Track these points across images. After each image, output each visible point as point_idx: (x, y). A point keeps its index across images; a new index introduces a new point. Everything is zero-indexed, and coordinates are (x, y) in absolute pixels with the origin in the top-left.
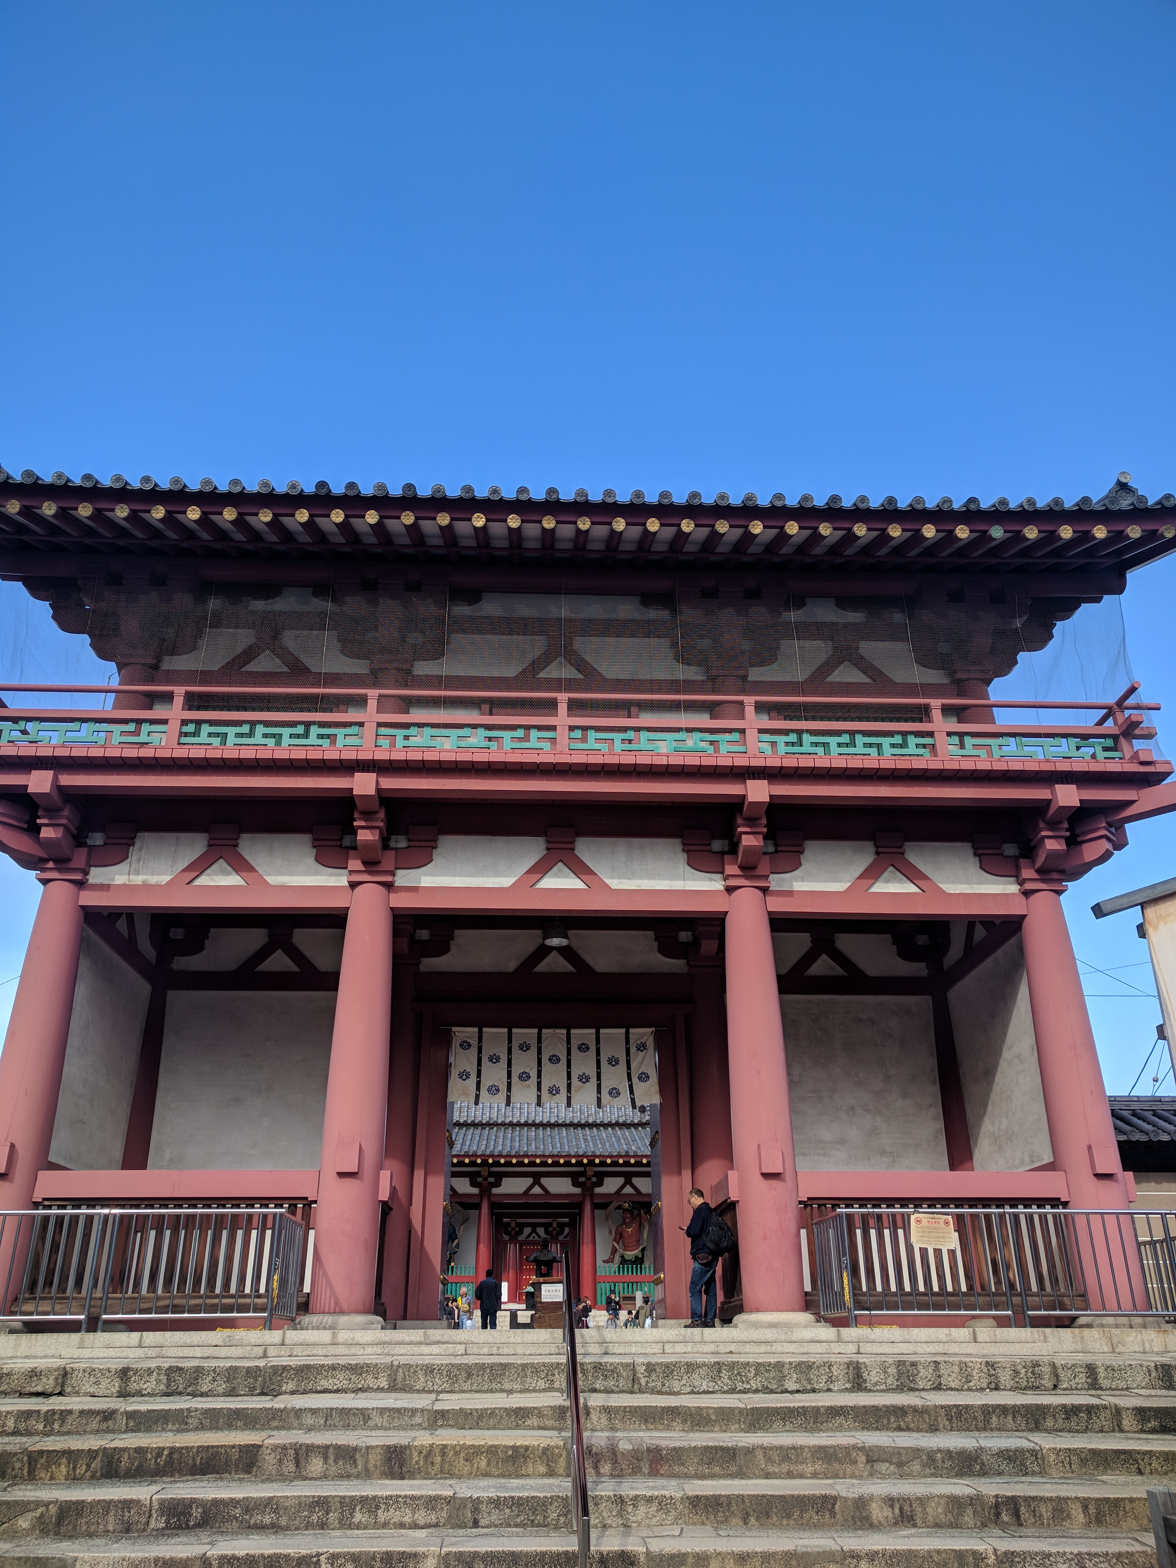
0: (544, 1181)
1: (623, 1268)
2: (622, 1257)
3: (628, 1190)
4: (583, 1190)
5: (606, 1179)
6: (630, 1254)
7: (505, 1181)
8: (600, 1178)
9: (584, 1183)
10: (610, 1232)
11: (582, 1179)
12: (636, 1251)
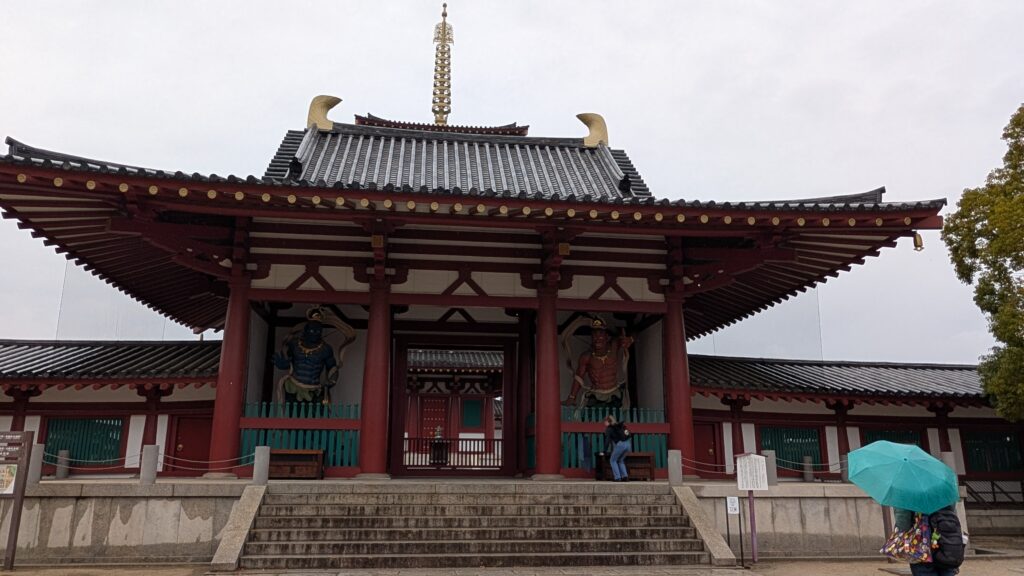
2: (593, 396)
3: (610, 294)
4: (539, 292)
5: (575, 277)
6: (604, 393)
7: (412, 273)
8: (566, 277)
9: (541, 282)
10: (569, 364)
11: (538, 276)
12: (612, 390)
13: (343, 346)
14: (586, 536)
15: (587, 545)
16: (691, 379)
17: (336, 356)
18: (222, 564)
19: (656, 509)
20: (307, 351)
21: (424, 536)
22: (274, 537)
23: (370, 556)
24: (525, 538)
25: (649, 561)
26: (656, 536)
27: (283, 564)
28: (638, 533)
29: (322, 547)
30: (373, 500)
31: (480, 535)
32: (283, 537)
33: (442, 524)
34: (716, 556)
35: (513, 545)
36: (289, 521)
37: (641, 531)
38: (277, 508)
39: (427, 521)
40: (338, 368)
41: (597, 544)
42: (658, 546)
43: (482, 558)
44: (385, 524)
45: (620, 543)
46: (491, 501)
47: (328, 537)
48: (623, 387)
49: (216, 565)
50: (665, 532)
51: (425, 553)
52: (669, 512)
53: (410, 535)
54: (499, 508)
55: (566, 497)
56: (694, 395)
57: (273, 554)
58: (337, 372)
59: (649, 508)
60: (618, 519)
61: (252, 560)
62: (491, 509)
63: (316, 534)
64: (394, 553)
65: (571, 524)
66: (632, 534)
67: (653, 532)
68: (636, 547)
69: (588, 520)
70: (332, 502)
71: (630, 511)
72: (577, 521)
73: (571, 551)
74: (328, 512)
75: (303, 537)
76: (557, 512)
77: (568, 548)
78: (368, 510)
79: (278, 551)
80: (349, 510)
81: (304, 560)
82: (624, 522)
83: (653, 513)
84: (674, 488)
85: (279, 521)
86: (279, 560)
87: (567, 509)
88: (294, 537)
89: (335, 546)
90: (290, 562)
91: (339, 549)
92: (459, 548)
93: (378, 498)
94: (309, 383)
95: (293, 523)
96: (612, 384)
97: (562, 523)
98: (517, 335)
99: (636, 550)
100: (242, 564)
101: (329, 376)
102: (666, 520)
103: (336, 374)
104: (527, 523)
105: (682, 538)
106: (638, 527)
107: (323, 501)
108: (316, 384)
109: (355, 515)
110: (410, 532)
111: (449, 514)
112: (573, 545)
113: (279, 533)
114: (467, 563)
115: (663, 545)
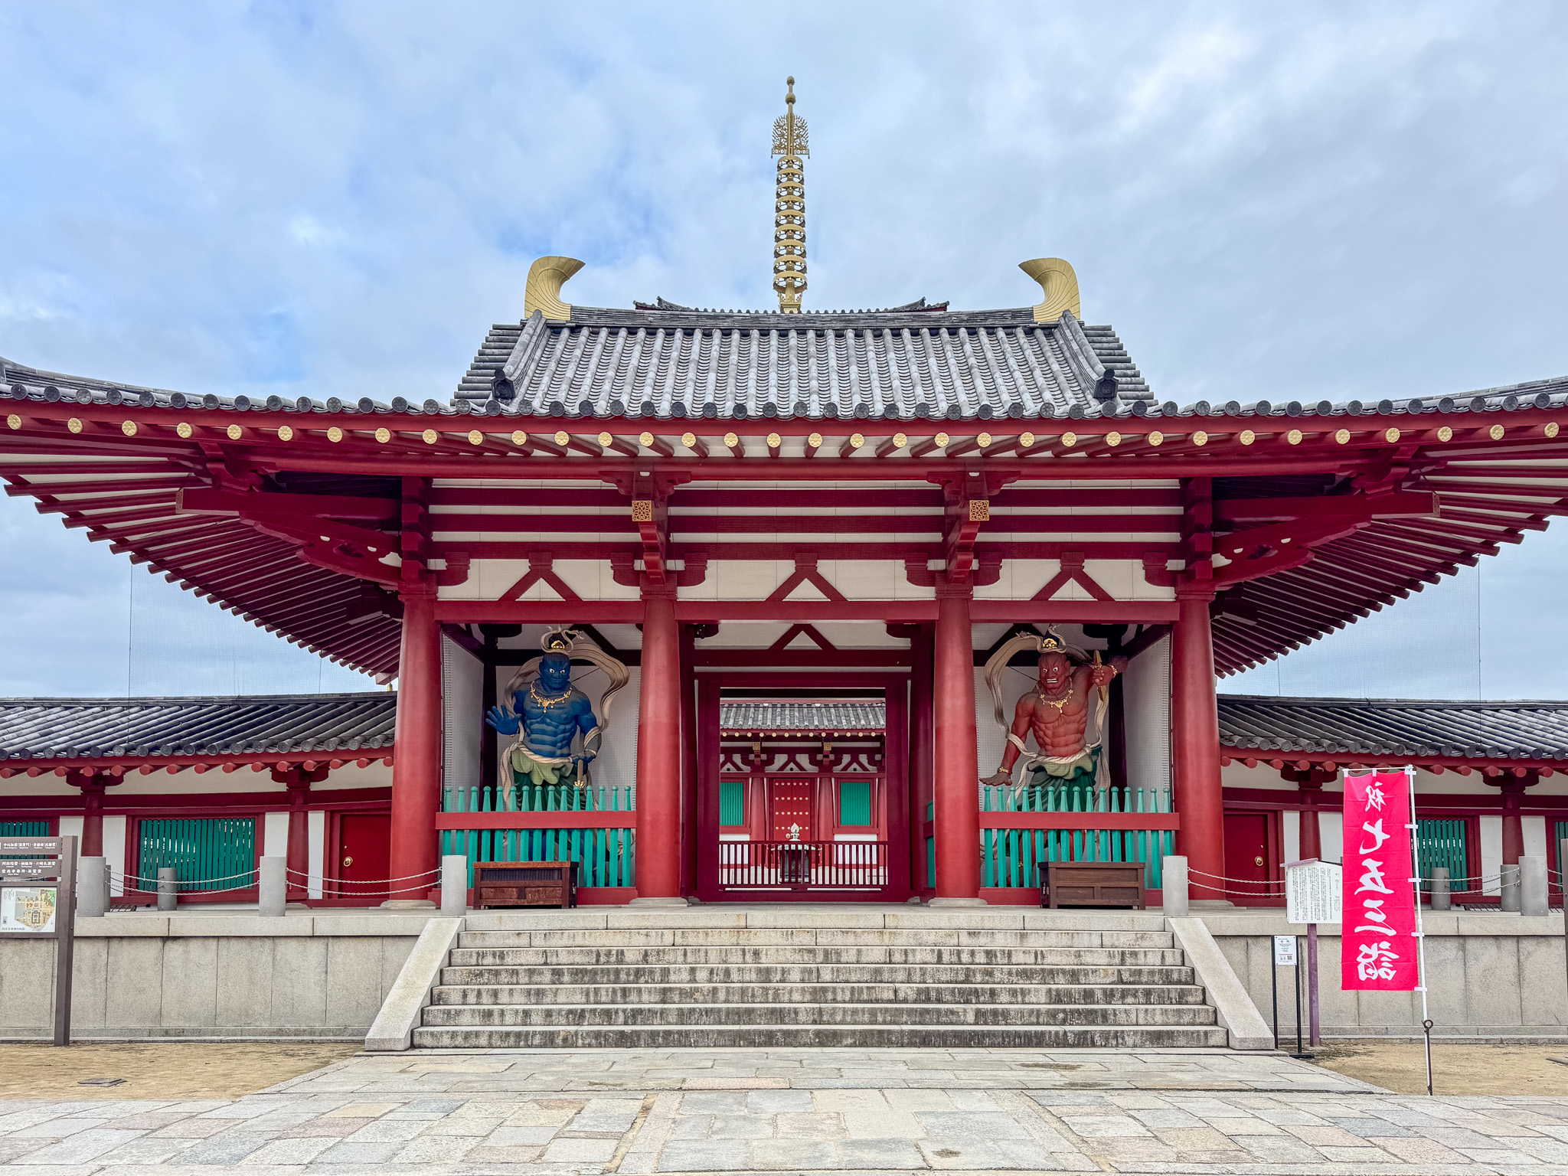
0: (827, 567)
1: (1044, 795)
2: (1040, 769)
3: (1072, 591)
4: (939, 592)
5: (1005, 563)
6: (1061, 764)
8: (989, 563)
9: (942, 573)
10: (1000, 714)
11: (933, 564)
12: (1078, 757)
13: (606, 694)
14: (1004, 997)
15: (1005, 1014)
16: (1221, 736)
17: (595, 710)
18: (383, 1041)
19: (1135, 954)
20: (546, 704)
21: (722, 996)
22: (472, 998)
23: (627, 1028)
24: (896, 1001)
25: (1114, 1039)
26: (1130, 1000)
27: (483, 1041)
28: (1099, 995)
29: (549, 1014)
30: (639, 940)
31: (818, 995)
32: (486, 998)
33: (754, 977)
34: (1237, 1033)
35: (873, 1013)
36: (497, 973)
37: (1105, 991)
38: (478, 953)
39: (727, 972)
40: (600, 729)
41: (1022, 1012)
42: (1133, 1016)
43: (818, 1033)
44: (657, 977)
45: (1064, 1011)
46: (839, 939)
47: (561, 998)
48: (1096, 751)
49: (374, 1041)
50: (1148, 993)
51: (720, 1023)
52: (1158, 961)
53: (697, 995)
54: (853, 952)
55: (973, 933)
56: (1227, 764)
57: (468, 1023)
58: (599, 736)
59: (1123, 953)
60: (1064, 972)
61: (432, 1034)
62: (838, 954)
63: (539, 993)
64: (669, 1024)
65: (979, 978)
66: (1088, 996)
67: (1124, 995)
68: (1091, 1017)
69: (1010, 973)
70: (570, 943)
71: (1088, 958)
72: (990, 973)
73: (976, 1023)
74: (564, 958)
75: (519, 998)
76: (955, 959)
77: (971, 1018)
78: (630, 956)
79: (477, 1020)
80: (598, 955)
81: (518, 1035)
82: (1074, 976)
83: (1128, 960)
84: (1171, 920)
85: (481, 974)
86: (477, 1034)
87: (972, 954)
88: (504, 998)
89: (570, 1012)
90: (495, 1038)
91: (579, 1016)
92: (779, 1015)
93: (647, 935)
94: (552, 755)
95: (504, 977)
96: (1076, 746)
97: (962, 977)
98: (908, 669)
99: (1093, 1023)
100: (417, 1041)
101: (586, 744)
102: (1152, 973)
103: (598, 741)
104: (901, 976)
105: (1180, 1003)
106: (1097, 984)
107: (556, 941)
108: (562, 756)
109: (608, 963)
110: (697, 990)
111: (766, 962)
112: (978, 1013)
113: (479, 992)
114: (791, 1039)
115: (1141, 1015)
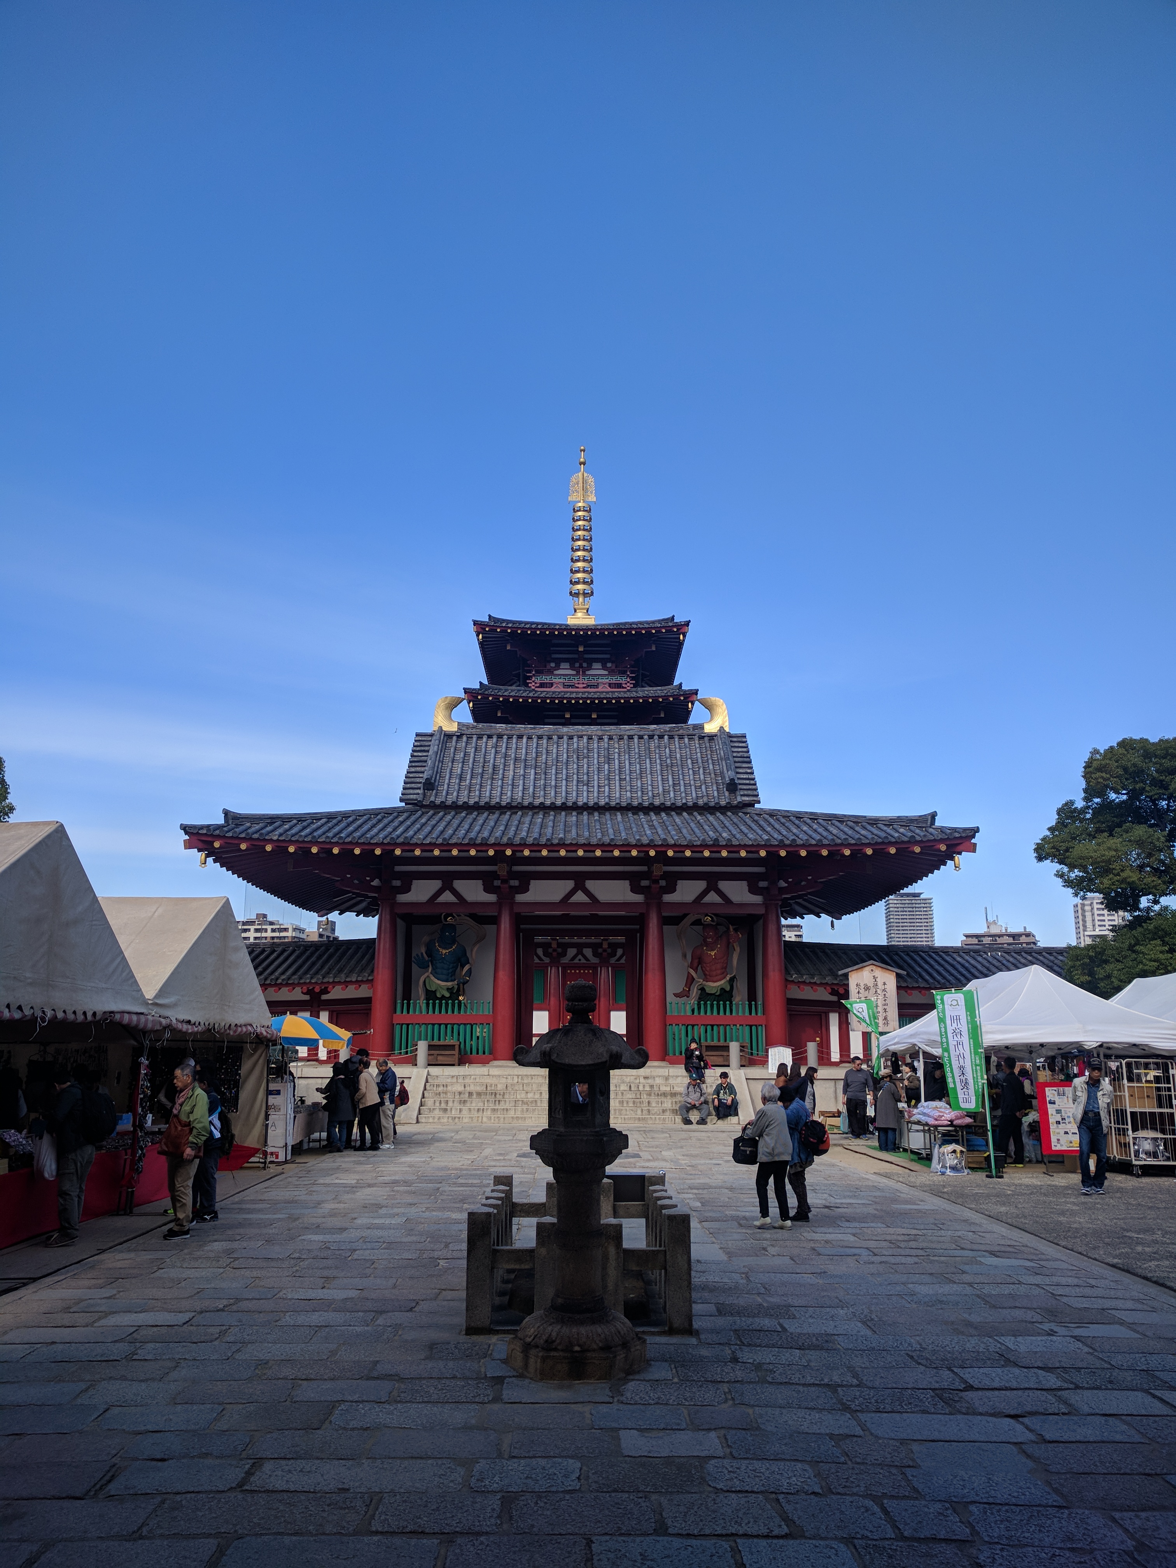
0: (590, 884)
1: (705, 1004)
2: (703, 989)
3: (712, 897)
4: (646, 898)
6: (713, 986)
7: (533, 884)
9: (648, 887)
10: (685, 956)
11: (645, 883)
12: (722, 982)
13: (475, 944)
17: (468, 954)
20: (444, 952)
21: (538, 1103)
22: (437, 1104)
32: (443, 1104)
36: (446, 1093)
38: (436, 1085)
40: (471, 964)
48: (734, 979)
53: (529, 1102)
58: (470, 969)
63: (465, 1102)
70: (474, 1080)
74: (472, 1087)
75: (456, 1104)
78: (500, 1087)
79: (441, 1112)
80: (487, 1086)
85: (439, 1093)
88: (450, 1104)
89: (478, 1109)
90: (450, 1119)
93: (507, 1079)
94: (447, 981)
95: (449, 1095)
96: (722, 976)
101: (463, 973)
103: (470, 972)
107: (467, 1081)
108: (452, 981)
109: (491, 1089)
113: (440, 1101)
